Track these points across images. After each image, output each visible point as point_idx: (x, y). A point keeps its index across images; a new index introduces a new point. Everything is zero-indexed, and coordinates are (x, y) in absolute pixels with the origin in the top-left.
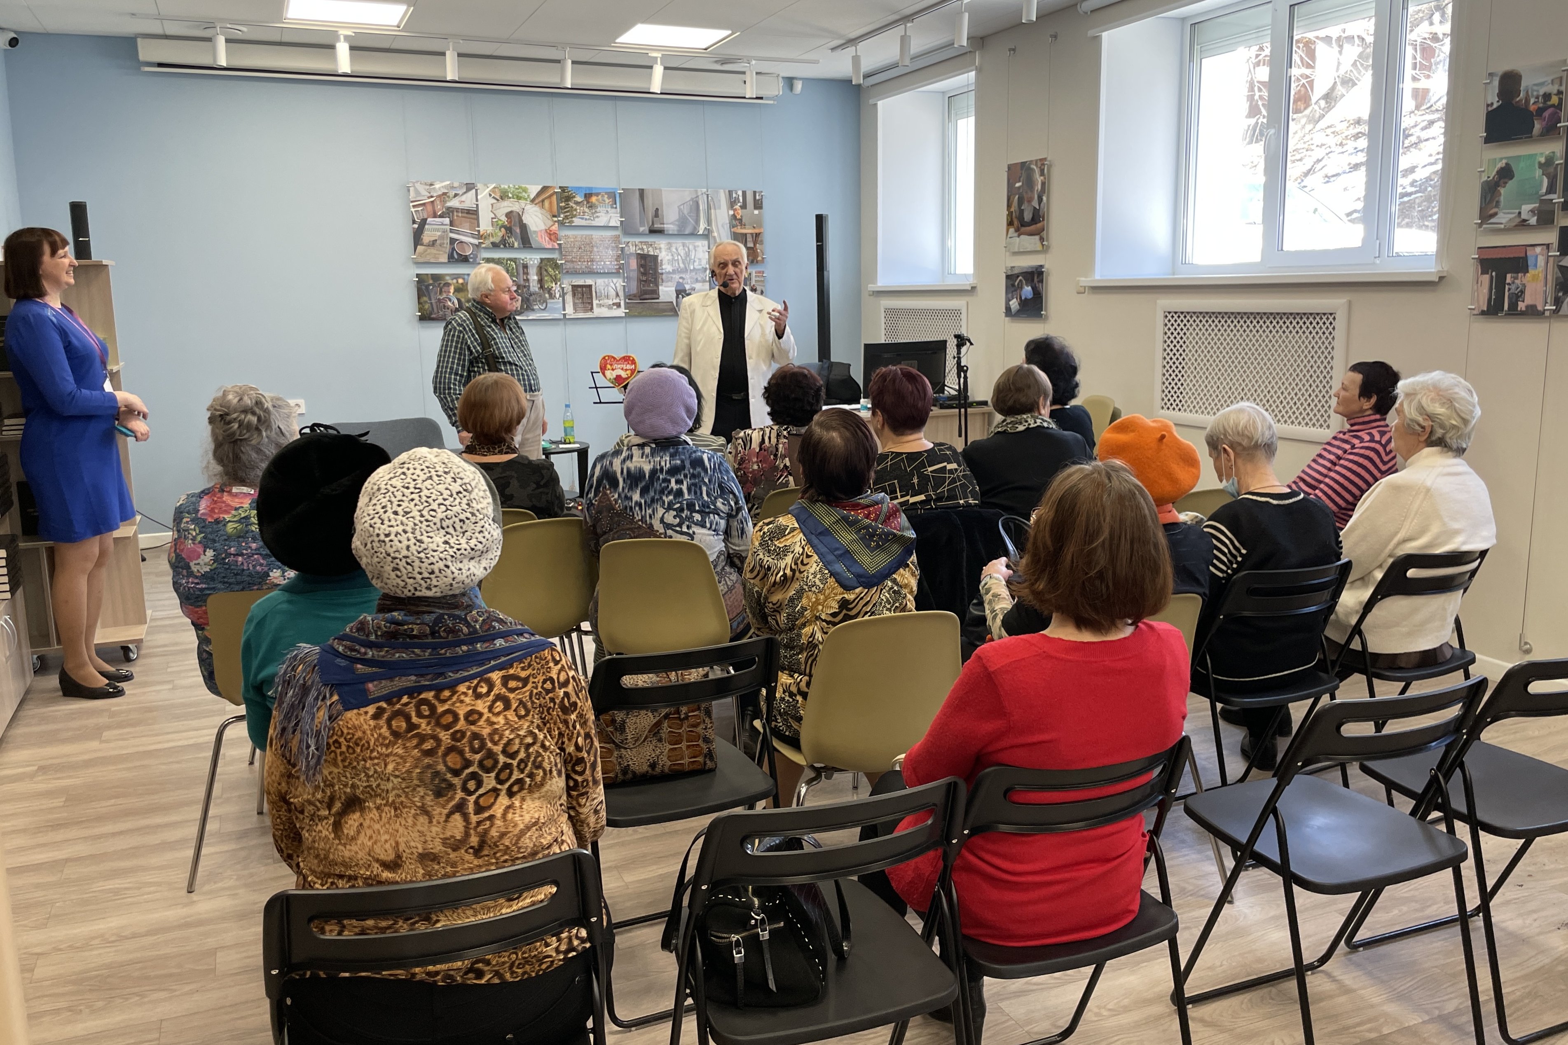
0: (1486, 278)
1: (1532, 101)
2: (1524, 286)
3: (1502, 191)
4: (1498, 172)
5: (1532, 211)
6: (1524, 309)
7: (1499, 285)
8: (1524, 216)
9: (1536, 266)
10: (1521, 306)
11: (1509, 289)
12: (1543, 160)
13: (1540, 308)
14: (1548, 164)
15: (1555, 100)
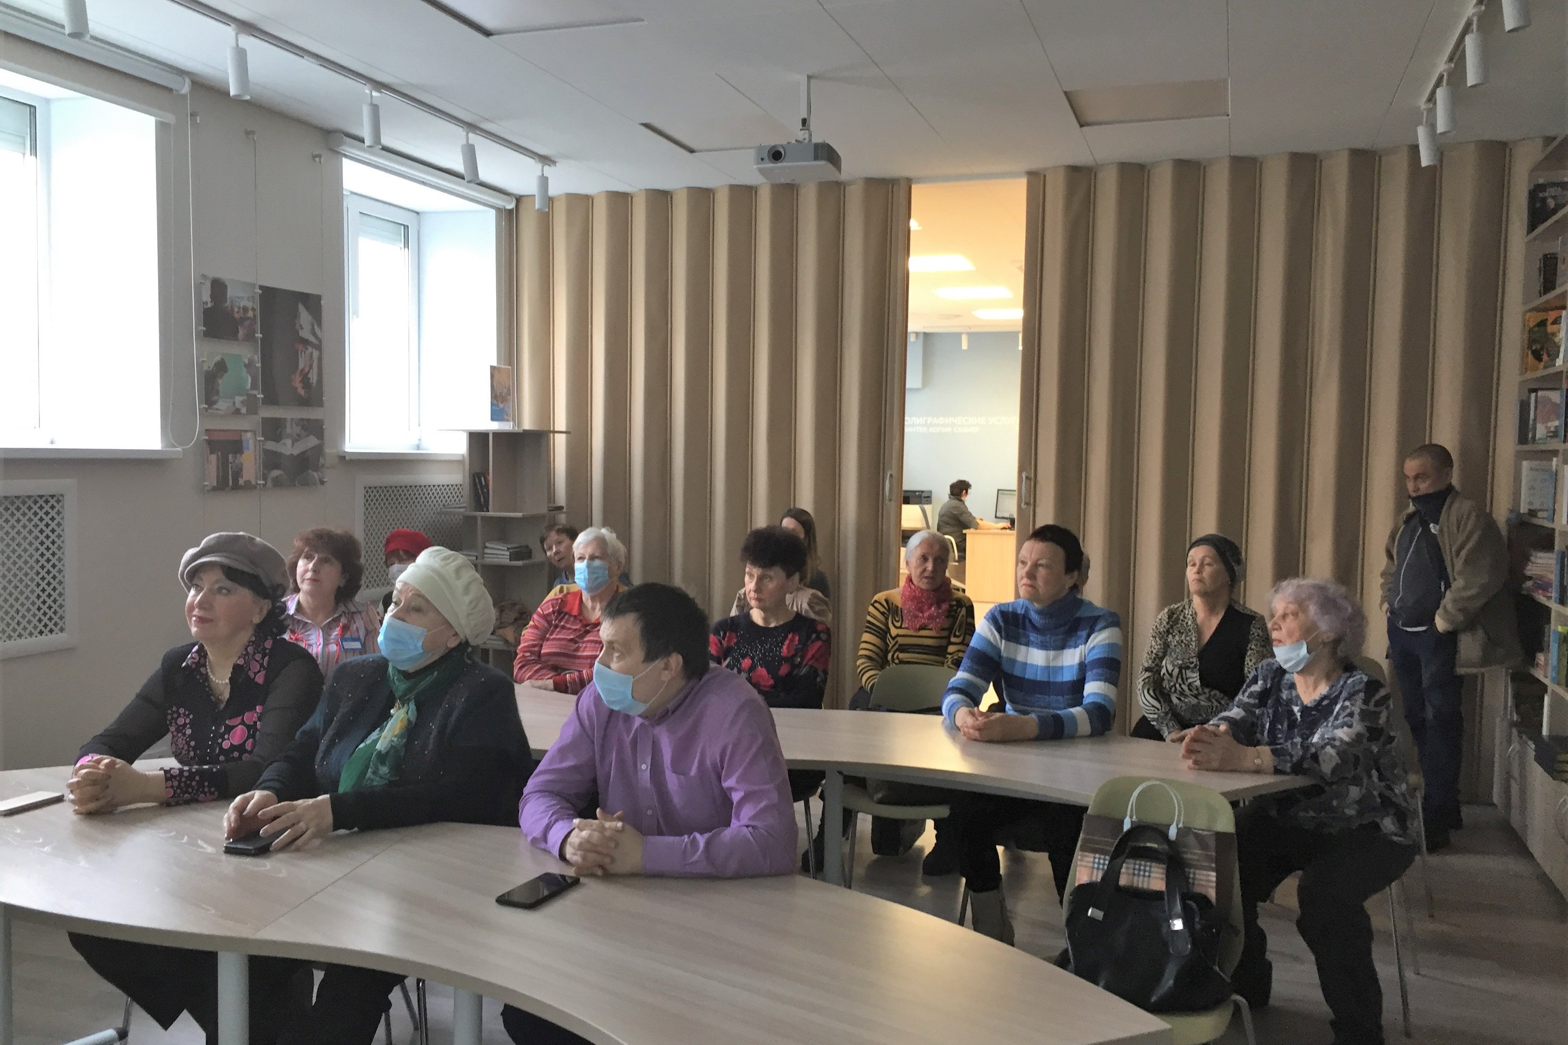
0: (213, 458)
1: (236, 310)
2: (242, 464)
3: (220, 381)
4: (215, 364)
5: (242, 402)
6: (243, 484)
7: (223, 465)
8: (238, 405)
9: (248, 448)
10: (241, 482)
11: (232, 467)
12: (247, 362)
13: (254, 483)
14: (249, 366)
15: (250, 314)
